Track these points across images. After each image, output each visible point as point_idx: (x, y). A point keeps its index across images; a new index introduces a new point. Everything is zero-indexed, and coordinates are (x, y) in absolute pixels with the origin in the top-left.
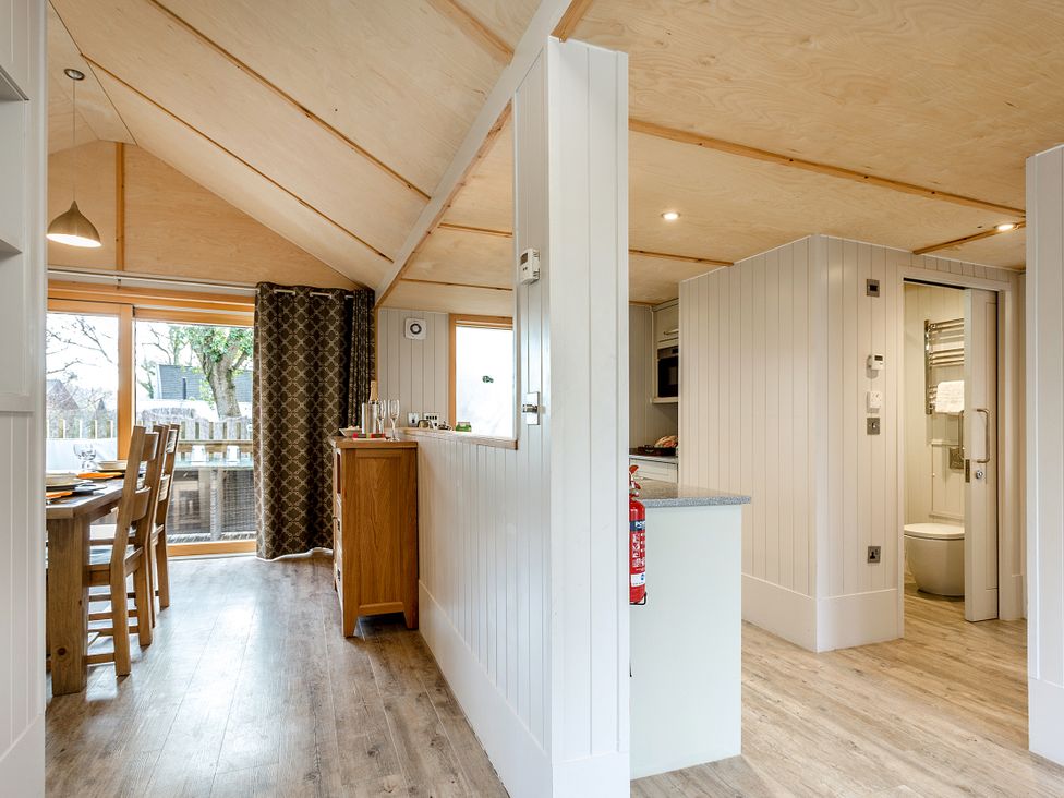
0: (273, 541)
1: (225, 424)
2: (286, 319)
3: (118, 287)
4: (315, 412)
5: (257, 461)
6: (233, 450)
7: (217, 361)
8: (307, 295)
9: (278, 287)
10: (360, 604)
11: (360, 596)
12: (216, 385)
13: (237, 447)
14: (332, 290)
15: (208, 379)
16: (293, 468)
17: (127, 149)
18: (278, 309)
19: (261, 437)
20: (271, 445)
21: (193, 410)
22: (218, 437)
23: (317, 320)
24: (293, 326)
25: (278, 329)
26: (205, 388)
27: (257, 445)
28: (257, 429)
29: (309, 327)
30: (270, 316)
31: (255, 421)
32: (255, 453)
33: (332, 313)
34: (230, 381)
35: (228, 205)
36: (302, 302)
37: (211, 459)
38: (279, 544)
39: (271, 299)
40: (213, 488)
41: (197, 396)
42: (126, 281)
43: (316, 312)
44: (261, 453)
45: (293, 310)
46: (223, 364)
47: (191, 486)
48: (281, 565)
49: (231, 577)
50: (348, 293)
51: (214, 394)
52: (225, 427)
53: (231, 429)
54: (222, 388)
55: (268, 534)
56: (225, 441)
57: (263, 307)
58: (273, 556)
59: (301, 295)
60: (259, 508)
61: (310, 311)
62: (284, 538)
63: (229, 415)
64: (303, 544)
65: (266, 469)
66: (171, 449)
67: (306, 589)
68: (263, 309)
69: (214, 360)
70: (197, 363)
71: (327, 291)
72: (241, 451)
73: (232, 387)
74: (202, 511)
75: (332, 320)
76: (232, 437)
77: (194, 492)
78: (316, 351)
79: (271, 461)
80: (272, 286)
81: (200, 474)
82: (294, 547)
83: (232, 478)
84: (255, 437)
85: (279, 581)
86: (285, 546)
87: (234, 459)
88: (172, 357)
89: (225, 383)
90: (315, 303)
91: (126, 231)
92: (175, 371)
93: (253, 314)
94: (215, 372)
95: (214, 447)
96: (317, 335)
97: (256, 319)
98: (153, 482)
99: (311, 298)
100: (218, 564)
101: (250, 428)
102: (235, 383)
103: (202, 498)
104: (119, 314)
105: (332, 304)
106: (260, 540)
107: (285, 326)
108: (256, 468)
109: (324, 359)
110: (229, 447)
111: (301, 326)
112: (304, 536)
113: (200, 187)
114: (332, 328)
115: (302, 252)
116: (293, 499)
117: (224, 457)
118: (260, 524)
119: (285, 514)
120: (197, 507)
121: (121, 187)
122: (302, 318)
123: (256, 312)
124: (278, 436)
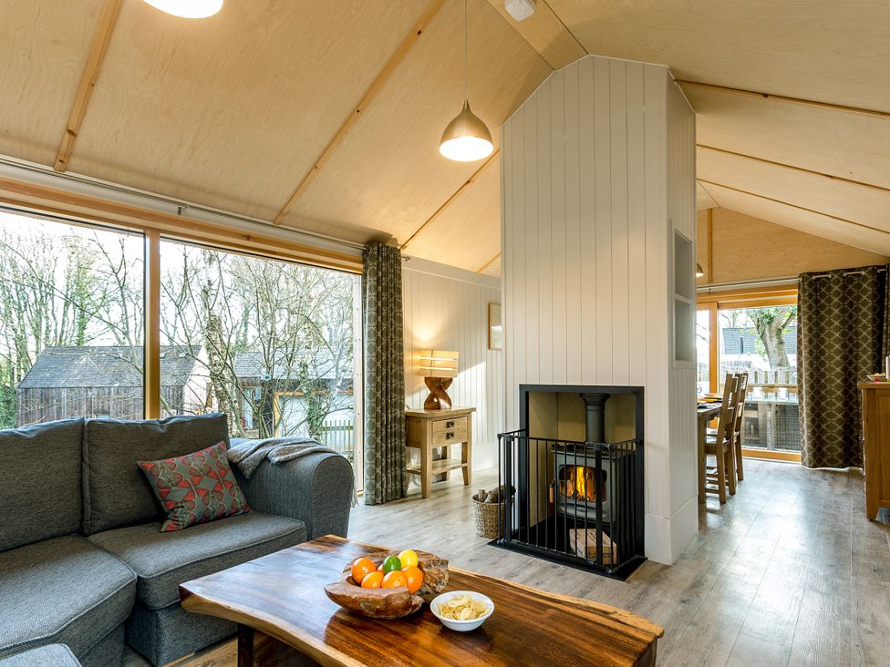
0: (814, 456)
1: (776, 372)
2: (823, 296)
3: (710, 293)
4: (850, 363)
5: (801, 398)
6: (783, 392)
7: (768, 323)
8: (841, 276)
9: (816, 274)
10: (881, 499)
11: (881, 493)
12: (768, 342)
13: (786, 389)
14: (865, 268)
15: (761, 337)
16: (831, 404)
17: (714, 211)
18: (816, 290)
19: (803, 381)
20: (812, 387)
21: (750, 362)
22: (771, 382)
23: (850, 293)
24: (829, 300)
25: (817, 303)
26: (760, 346)
27: (801, 387)
28: (800, 376)
29: (843, 299)
30: (810, 296)
31: (799, 370)
32: (800, 392)
33: (865, 285)
34: (779, 338)
35: (777, 225)
36: (837, 282)
37: (766, 396)
38: (819, 458)
39: (811, 284)
40: (769, 416)
41: (752, 351)
42: (713, 289)
43: (850, 287)
44: (804, 392)
45: (829, 289)
46: (774, 324)
47: (752, 414)
48: (821, 473)
49: (782, 474)
50: (880, 267)
51: (766, 348)
52: (776, 374)
53: (781, 376)
54: (773, 344)
55: (810, 450)
56: (776, 385)
57: (804, 291)
58: (815, 466)
59: (836, 276)
60: (803, 431)
61: (844, 287)
62: (823, 455)
63: (779, 365)
64: (840, 462)
65: (808, 404)
66: (743, 387)
67: (839, 489)
68: (804, 292)
69: (765, 323)
70: (751, 324)
71: (860, 269)
72: (789, 392)
73: (781, 343)
74: (760, 432)
75: (865, 291)
76: (782, 381)
77: (755, 419)
78: (851, 316)
79: (812, 398)
80: (811, 274)
81: (759, 407)
82: (832, 463)
83: (783, 410)
84: (799, 381)
85: (819, 481)
86: (824, 460)
87: (783, 397)
88: (731, 321)
89: (775, 341)
90: (849, 280)
91: (714, 260)
92: (734, 333)
93: (797, 296)
94: (767, 332)
95: (768, 388)
96: (851, 304)
97: (799, 299)
98: (734, 404)
99: (844, 277)
100: (773, 465)
101: (795, 374)
102: (784, 339)
103: (760, 423)
104: (710, 309)
105: (865, 279)
106: (803, 454)
107: (823, 301)
108: (800, 403)
109: (857, 322)
110: (780, 389)
111: (836, 300)
112: (841, 456)
113: (758, 219)
114: (865, 297)
115: (836, 244)
116: (831, 427)
117: (776, 396)
118: (804, 442)
119: (824, 438)
120: (756, 429)
121: (711, 234)
122: (837, 293)
123: (799, 295)
124: (818, 392)
